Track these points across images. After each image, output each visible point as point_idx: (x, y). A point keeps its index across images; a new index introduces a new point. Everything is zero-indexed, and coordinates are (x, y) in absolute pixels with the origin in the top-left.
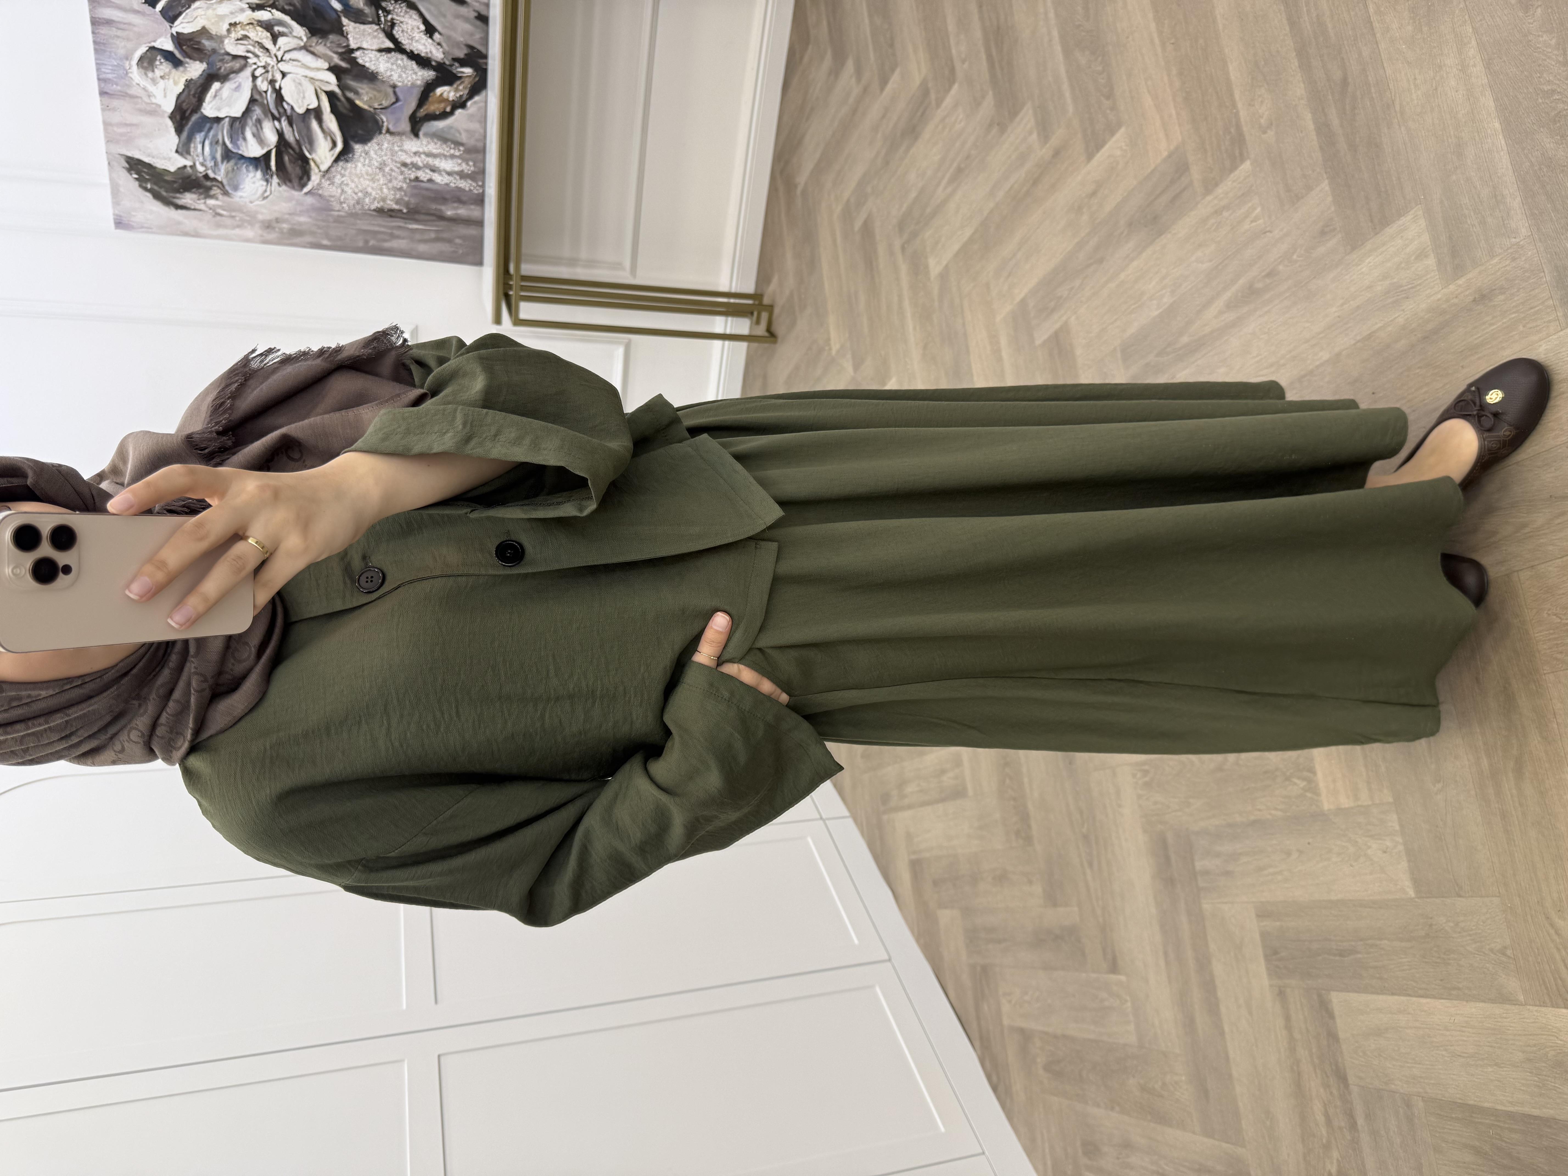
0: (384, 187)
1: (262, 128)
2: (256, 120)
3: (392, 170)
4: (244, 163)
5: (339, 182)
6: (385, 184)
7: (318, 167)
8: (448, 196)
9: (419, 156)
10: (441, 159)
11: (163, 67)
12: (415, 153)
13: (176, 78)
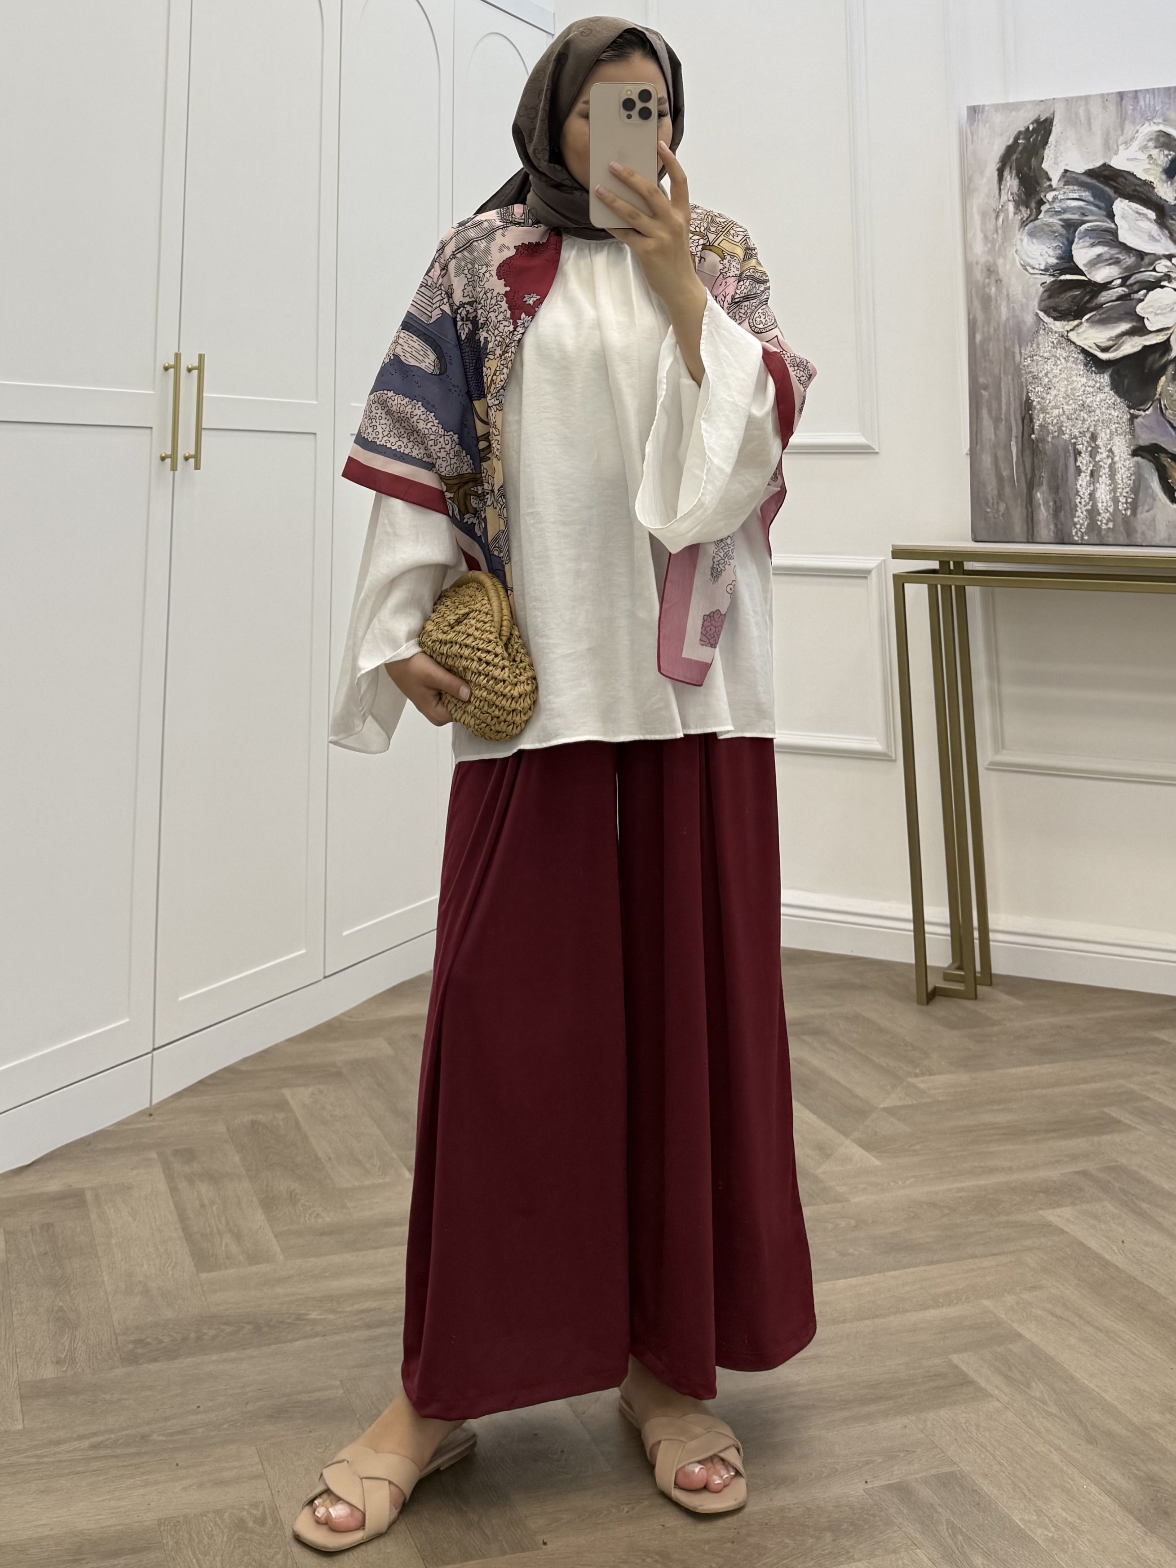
0: (1061, 410)
1: (1110, 264)
2: (1118, 258)
3: (1084, 420)
4: (1063, 244)
5: (1058, 355)
6: (1064, 412)
7: (1071, 330)
8: (1061, 494)
9: (1108, 456)
10: (1110, 485)
11: (1163, 158)
12: (1110, 451)
13: (1152, 172)
